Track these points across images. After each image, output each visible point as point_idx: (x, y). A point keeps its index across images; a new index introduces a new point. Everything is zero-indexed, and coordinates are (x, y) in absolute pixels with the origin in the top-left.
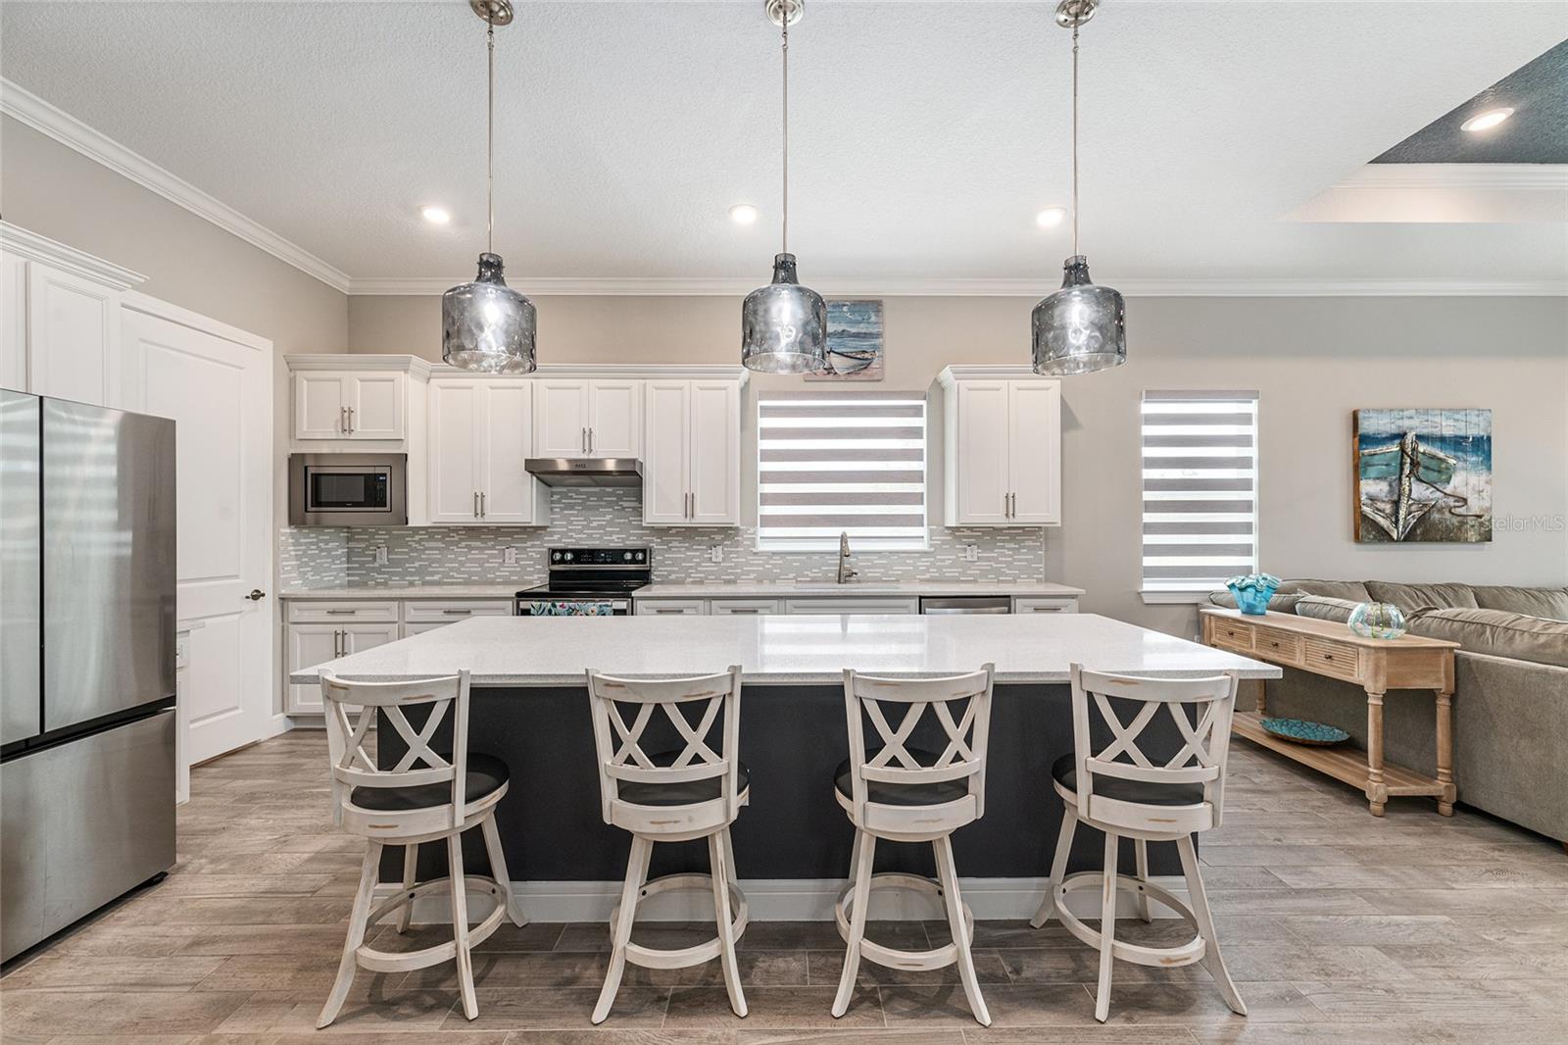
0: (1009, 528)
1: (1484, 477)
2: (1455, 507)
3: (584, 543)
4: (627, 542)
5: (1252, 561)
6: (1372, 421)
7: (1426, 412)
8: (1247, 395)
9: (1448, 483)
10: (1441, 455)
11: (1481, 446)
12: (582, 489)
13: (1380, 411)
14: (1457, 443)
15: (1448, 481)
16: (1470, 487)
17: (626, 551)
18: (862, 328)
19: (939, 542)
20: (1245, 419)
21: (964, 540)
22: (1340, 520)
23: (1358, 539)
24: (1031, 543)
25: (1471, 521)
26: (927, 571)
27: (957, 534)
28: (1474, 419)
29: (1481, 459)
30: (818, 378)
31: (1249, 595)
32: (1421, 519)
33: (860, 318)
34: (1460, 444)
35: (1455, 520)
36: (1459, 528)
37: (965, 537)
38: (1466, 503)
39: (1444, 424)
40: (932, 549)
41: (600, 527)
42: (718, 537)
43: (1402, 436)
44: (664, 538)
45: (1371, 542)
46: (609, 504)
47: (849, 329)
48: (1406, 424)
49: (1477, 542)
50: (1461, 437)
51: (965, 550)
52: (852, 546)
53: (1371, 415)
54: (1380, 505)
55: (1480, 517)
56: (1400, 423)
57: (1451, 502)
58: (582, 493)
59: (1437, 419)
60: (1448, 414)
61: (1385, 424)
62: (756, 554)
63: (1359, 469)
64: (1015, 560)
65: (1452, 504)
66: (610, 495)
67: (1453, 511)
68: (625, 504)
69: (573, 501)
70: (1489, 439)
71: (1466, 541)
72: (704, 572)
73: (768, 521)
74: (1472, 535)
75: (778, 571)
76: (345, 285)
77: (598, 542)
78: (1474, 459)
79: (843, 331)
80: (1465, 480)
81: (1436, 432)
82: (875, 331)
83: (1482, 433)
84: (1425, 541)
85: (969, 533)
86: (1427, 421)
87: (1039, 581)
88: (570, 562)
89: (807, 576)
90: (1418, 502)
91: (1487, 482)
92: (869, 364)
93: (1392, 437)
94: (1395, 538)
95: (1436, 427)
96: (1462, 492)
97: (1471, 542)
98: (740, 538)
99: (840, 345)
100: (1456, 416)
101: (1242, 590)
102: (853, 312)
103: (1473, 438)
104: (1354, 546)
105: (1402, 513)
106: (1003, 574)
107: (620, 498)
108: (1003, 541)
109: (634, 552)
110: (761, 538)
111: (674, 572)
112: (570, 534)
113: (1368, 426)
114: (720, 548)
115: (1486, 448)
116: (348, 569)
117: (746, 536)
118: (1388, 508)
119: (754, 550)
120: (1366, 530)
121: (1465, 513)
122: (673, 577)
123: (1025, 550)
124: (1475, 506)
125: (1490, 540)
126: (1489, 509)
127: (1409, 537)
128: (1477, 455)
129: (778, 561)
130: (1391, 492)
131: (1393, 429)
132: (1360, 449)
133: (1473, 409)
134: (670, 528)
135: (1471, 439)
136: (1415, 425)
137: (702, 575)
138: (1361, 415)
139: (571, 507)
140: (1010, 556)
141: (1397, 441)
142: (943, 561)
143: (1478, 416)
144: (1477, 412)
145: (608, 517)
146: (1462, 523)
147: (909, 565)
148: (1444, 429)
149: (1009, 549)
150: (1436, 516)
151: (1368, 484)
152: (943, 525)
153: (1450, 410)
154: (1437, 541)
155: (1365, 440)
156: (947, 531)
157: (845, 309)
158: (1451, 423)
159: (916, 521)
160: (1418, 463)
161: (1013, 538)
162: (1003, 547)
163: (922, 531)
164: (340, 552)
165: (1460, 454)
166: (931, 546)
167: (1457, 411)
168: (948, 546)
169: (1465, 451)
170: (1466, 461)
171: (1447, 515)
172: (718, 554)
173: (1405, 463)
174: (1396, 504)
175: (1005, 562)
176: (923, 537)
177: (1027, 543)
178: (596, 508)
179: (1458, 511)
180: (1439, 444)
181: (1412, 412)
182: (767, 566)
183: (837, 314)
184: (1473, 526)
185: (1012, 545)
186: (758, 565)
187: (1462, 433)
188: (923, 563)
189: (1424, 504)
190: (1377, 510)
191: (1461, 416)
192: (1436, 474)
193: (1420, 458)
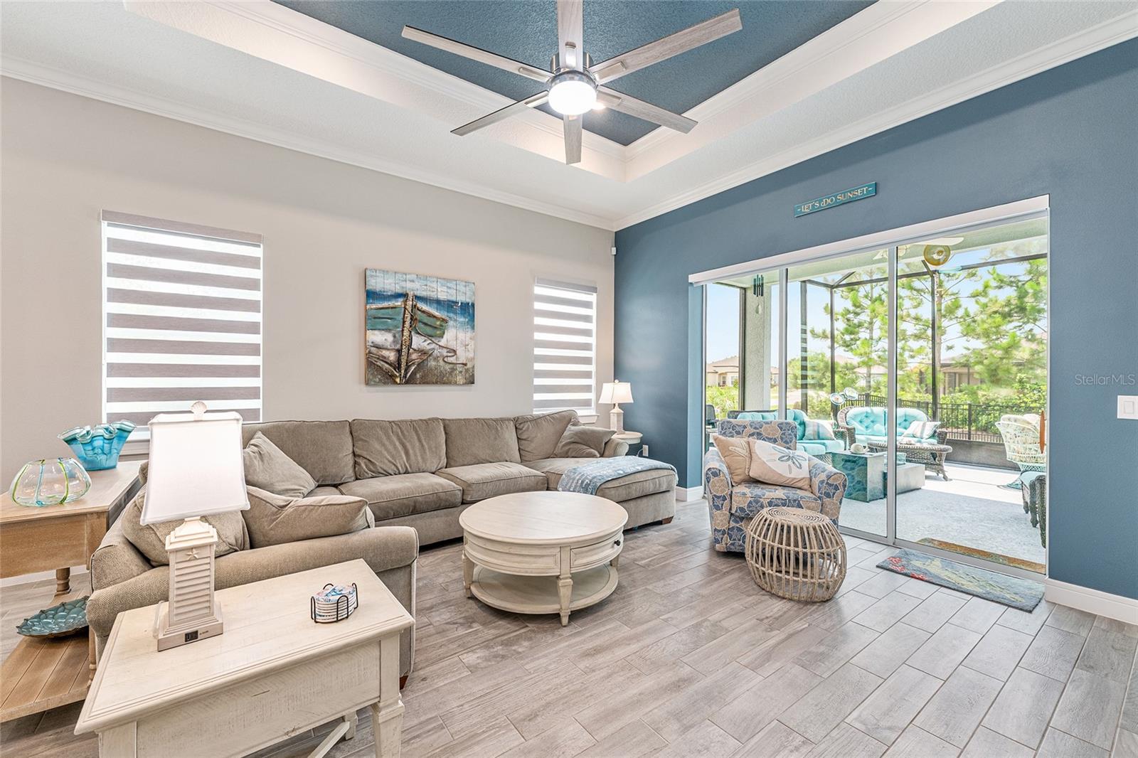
1: (469, 334)
2: (447, 356)
6: (379, 280)
7: (426, 278)
8: (254, 240)
9: (442, 337)
10: (437, 314)
11: (467, 310)
13: (385, 272)
14: (449, 305)
15: (441, 336)
16: (458, 341)
20: (251, 262)
22: (354, 364)
23: (368, 382)
25: (459, 368)
28: (463, 289)
29: (467, 320)
32: (420, 366)
34: (452, 307)
35: (448, 367)
36: (451, 373)
38: (456, 354)
39: (439, 289)
43: (405, 295)
45: (376, 384)
48: (411, 285)
49: (463, 384)
50: (453, 302)
53: (378, 274)
54: (385, 353)
55: (465, 365)
56: (403, 284)
57: (445, 352)
59: (434, 285)
60: (442, 281)
61: (390, 284)
63: (373, 321)
65: (445, 354)
67: (446, 359)
70: (473, 305)
71: (455, 383)
74: (460, 379)
78: (462, 319)
80: (454, 335)
81: (433, 295)
83: (468, 300)
84: (424, 383)
86: (426, 285)
90: (417, 351)
91: (471, 339)
93: (398, 296)
94: (399, 382)
95: (433, 291)
96: (452, 345)
97: (459, 385)
100: (449, 285)
103: (462, 303)
104: (364, 388)
105: (404, 360)
113: (381, 284)
115: (471, 311)
118: (392, 355)
120: (376, 374)
121: (455, 362)
124: (462, 356)
125: (473, 383)
126: (473, 359)
127: (409, 381)
128: (465, 318)
130: (394, 342)
131: (399, 290)
132: (367, 303)
133: (462, 281)
135: (460, 304)
136: (418, 288)
138: (368, 273)
141: (401, 300)
143: (465, 286)
144: (464, 284)
146: (453, 370)
148: (439, 294)
150: (432, 363)
151: (374, 334)
153: (444, 279)
154: (433, 383)
155: (371, 295)
158: (445, 289)
160: (416, 319)
165: (451, 315)
167: (451, 280)
169: (455, 313)
170: (456, 320)
171: (441, 363)
173: (407, 317)
174: (399, 352)
179: (450, 360)
180: (435, 305)
181: (414, 277)
184: (461, 372)
187: (453, 299)
189: (422, 352)
190: (384, 359)
191: (452, 285)
192: (435, 329)
193: (419, 315)
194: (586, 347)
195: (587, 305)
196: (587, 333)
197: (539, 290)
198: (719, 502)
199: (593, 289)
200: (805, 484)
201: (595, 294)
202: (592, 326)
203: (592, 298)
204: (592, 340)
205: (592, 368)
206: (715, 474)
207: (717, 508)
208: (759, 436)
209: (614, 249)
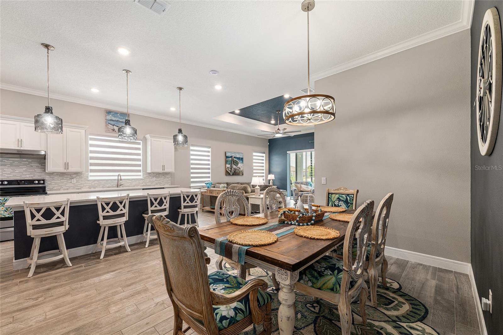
0: (163, 173)
1: (242, 165)
3: (11, 178)
4: (34, 178)
5: (210, 179)
7: (235, 153)
8: (209, 147)
10: (237, 160)
11: (242, 159)
12: (10, 159)
13: (229, 152)
14: (239, 158)
15: (238, 165)
17: (35, 180)
19: (145, 176)
20: (209, 152)
22: (223, 172)
23: (226, 175)
24: (167, 176)
25: (241, 172)
26: (142, 183)
27: (150, 174)
28: (241, 155)
29: (242, 161)
30: (109, 132)
31: (208, 184)
32: (235, 171)
33: (123, 118)
36: (239, 173)
37: (152, 175)
40: (144, 178)
41: (19, 172)
42: (74, 176)
43: (232, 157)
44: (51, 176)
46: (24, 165)
47: (119, 120)
48: (233, 155)
51: (152, 178)
52: (122, 178)
54: (229, 169)
57: (238, 168)
58: (10, 160)
59: (237, 154)
62: (89, 180)
63: (226, 162)
64: (164, 180)
66: (25, 161)
68: (32, 165)
69: (6, 163)
71: (240, 175)
72: (68, 186)
73: (92, 171)
74: (241, 174)
75: (97, 185)
77: (19, 178)
80: (240, 165)
81: (236, 156)
83: (242, 157)
87: (169, 185)
88: (6, 185)
89: (106, 186)
90: (234, 168)
94: (231, 175)
96: (240, 167)
98: (83, 176)
99: (117, 124)
101: (207, 184)
102: (121, 116)
104: (225, 176)
105: (232, 170)
106: (162, 184)
107: (31, 163)
108: (161, 176)
109: (39, 181)
110: (90, 176)
111: (56, 187)
112: (4, 175)
113: (228, 155)
114: (75, 179)
117: (85, 175)
118: (230, 169)
119: (87, 179)
120: (227, 174)
122: (55, 188)
123: (166, 178)
124: (241, 169)
126: (243, 170)
127: (233, 175)
129: (96, 182)
130: (230, 167)
131: (231, 156)
132: (226, 159)
133: (241, 153)
134: (54, 173)
136: (234, 155)
137: (68, 187)
138: (226, 153)
139: (5, 165)
140: (163, 179)
142: (146, 181)
145: (24, 169)
147: (137, 182)
149: (163, 178)
150: (236, 171)
151: (227, 165)
152: (146, 172)
154: (236, 175)
155: (227, 157)
156: (147, 174)
157: (118, 114)
159: (139, 171)
161: (164, 175)
162: (161, 177)
163: (141, 174)
166: (143, 177)
167: (239, 153)
168: (148, 177)
169: (240, 160)
170: (240, 162)
172: (74, 181)
173: (232, 162)
174: (231, 169)
176: (141, 175)
178: (18, 166)
179: (239, 170)
181: (233, 153)
182: (92, 184)
185: (163, 177)
186: (90, 184)
188: (141, 182)
189: (235, 169)
190: (229, 170)
191: (239, 154)
192: (236, 164)
193: (234, 161)
194: (263, 166)
195: (263, 157)
196: (263, 163)
197: (254, 154)
198: (296, 195)
199: (265, 153)
200: (310, 191)
201: (265, 154)
202: (264, 162)
203: (264, 155)
204: (264, 165)
205: (264, 171)
206: (295, 190)
207: (296, 196)
208: (302, 184)
209: (268, 143)
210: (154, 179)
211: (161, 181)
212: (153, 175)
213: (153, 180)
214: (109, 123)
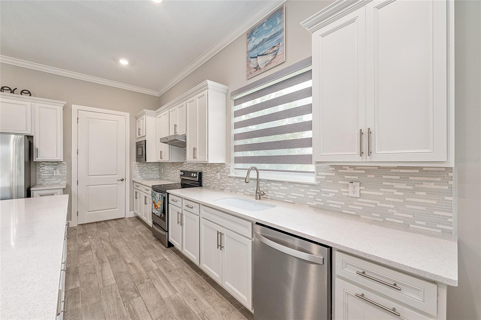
17: (193, 172)
18: (273, 32)
19: (324, 177)
21: (346, 177)
24: (432, 186)
27: (340, 171)
30: (251, 75)
33: (271, 26)
37: (348, 174)
40: (319, 183)
42: (219, 168)
51: (348, 186)
62: (230, 177)
72: (215, 184)
75: (238, 187)
76: (156, 94)
79: (263, 40)
82: (278, 30)
85: (352, 171)
88: (183, 175)
92: (276, 54)
98: (225, 169)
108: (392, 181)
110: (232, 169)
111: (208, 183)
114: (219, 173)
116: (159, 174)
117: (227, 168)
119: (229, 175)
122: (208, 185)
123: (424, 194)
129: (237, 182)
140: (401, 198)
142: (328, 193)
147: (301, 193)
149: (399, 190)
156: (330, 169)
157: (264, 25)
159: (308, 159)
161: (404, 178)
162: (391, 187)
163: (313, 167)
164: (156, 169)
166: (317, 180)
168: (331, 181)
172: (219, 176)
175: (393, 203)
176: (312, 173)
177: (425, 185)
182: (233, 184)
183: (260, 31)
185: (403, 186)
186: (230, 183)
210: (354, 190)
211: (389, 202)
212: (353, 174)
213: (351, 194)
214: (251, 58)
